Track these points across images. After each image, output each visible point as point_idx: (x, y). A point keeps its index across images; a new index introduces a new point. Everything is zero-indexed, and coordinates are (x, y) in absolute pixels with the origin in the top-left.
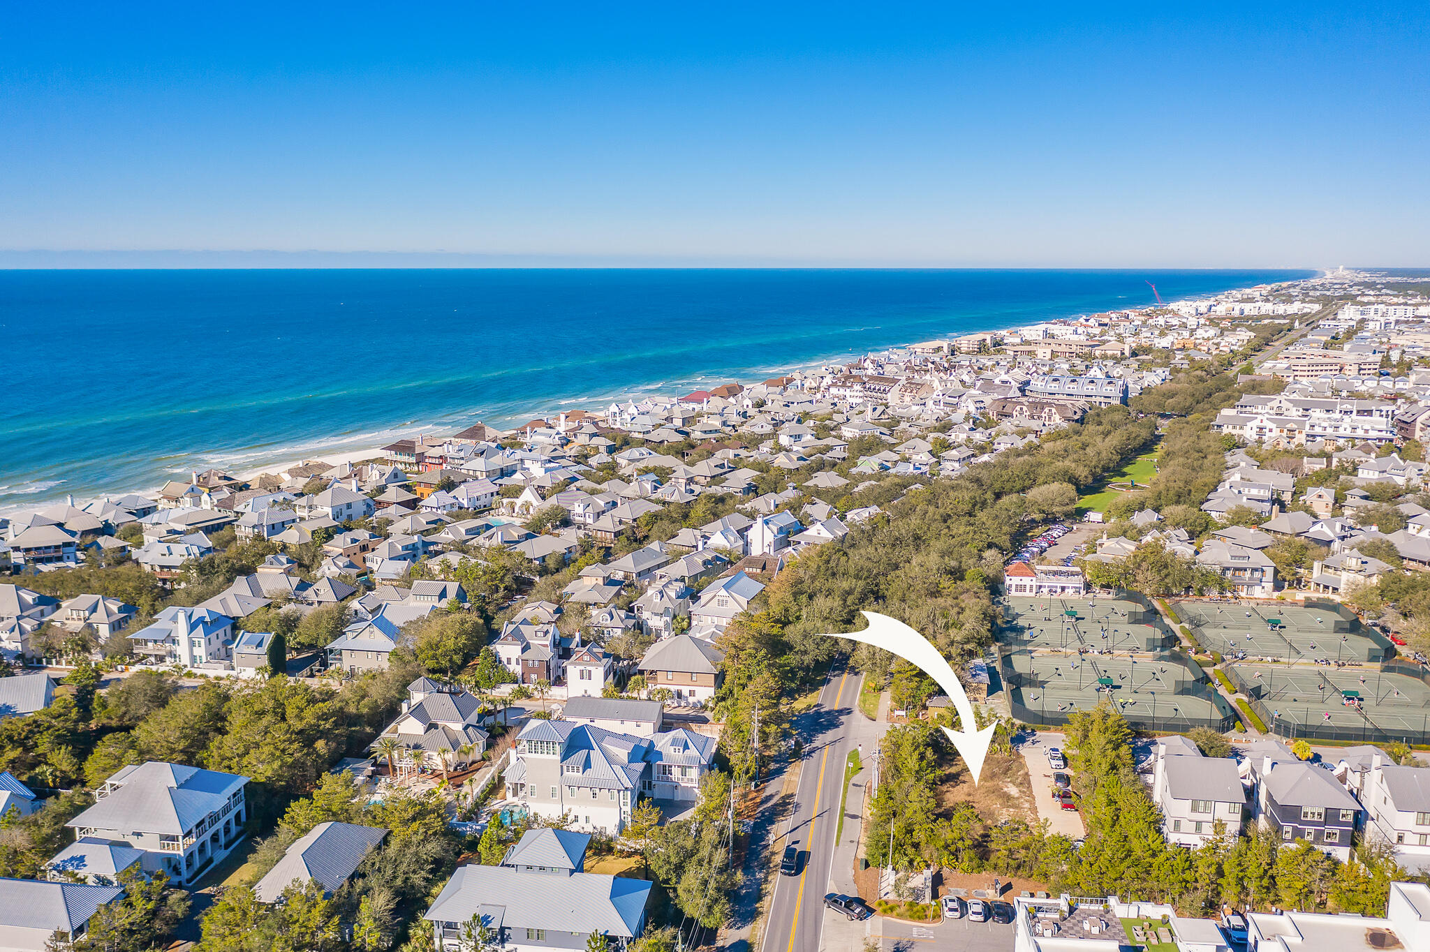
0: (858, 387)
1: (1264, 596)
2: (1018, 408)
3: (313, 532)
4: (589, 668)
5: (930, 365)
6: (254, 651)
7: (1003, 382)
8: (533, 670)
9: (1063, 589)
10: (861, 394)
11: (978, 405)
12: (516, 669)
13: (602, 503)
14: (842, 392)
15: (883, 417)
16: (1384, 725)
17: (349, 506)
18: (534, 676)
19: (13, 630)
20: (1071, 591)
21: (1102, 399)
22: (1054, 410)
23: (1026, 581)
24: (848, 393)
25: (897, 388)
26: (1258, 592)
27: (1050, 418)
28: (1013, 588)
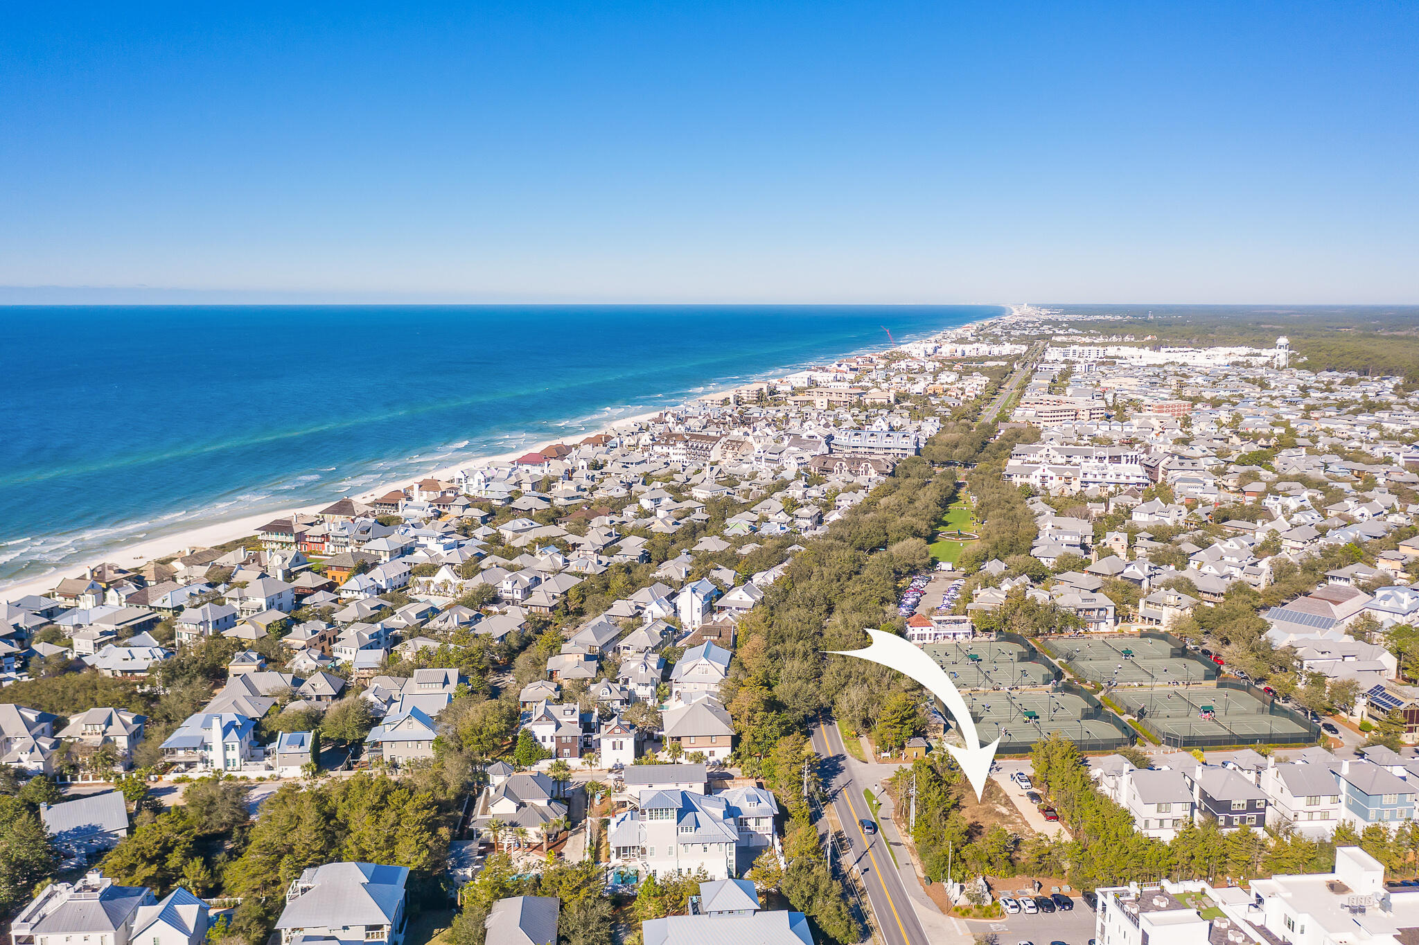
0: (680, 445)
1: (1108, 630)
2: (838, 464)
3: (268, 626)
4: (621, 739)
5: (728, 418)
6: (297, 750)
7: (810, 437)
8: (566, 745)
9: (954, 635)
10: (685, 452)
11: (800, 461)
12: (549, 745)
13: (527, 579)
14: (665, 450)
15: (719, 475)
16: (1238, 731)
17: (280, 595)
18: (567, 751)
19: (32, 750)
20: (962, 636)
22: (870, 465)
23: (926, 630)
24: (671, 450)
25: (718, 445)
26: (1103, 627)
27: (866, 472)
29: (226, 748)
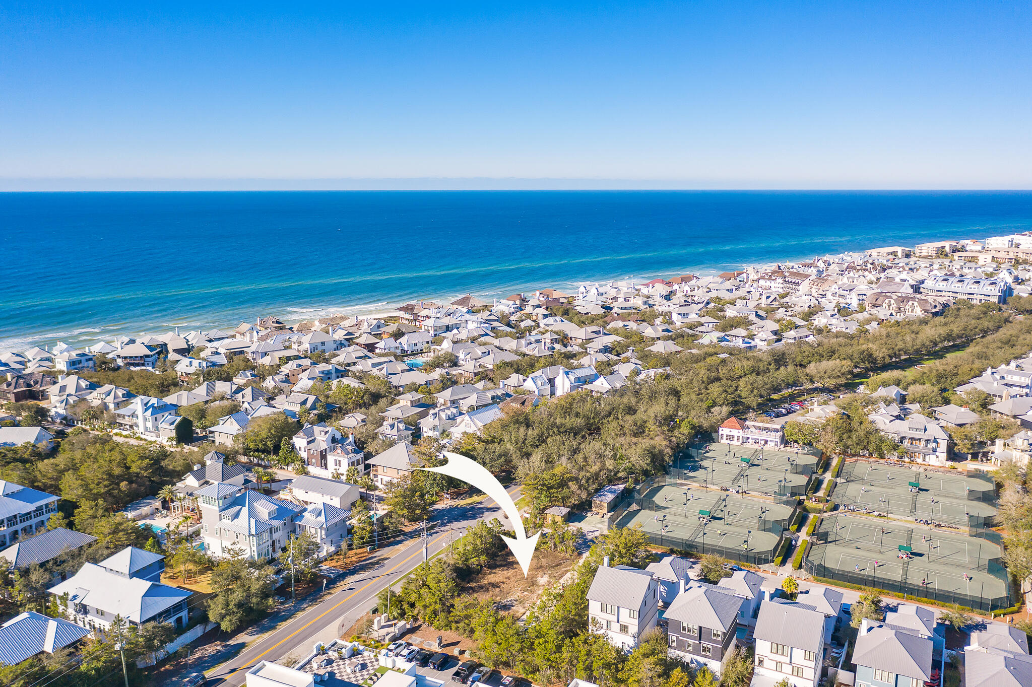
0: (780, 280)
2: (887, 301)
3: (280, 358)
4: (340, 459)
5: (869, 266)
6: (168, 427)
7: (902, 280)
8: (313, 456)
9: (766, 442)
10: (782, 286)
11: (861, 297)
12: (304, 455)
13: (480, 353)
14: (768, 283)
15: (774, 303)
18: (314, 461)
19: (62, 402)
20: (773, 444)
21: (982, 297)
22: (916, 304)
23: (735, 432)
24: (773, 284)
25: (807, 281)
27: (913, 310)
28: (724, 437)
29: (145, 419)
